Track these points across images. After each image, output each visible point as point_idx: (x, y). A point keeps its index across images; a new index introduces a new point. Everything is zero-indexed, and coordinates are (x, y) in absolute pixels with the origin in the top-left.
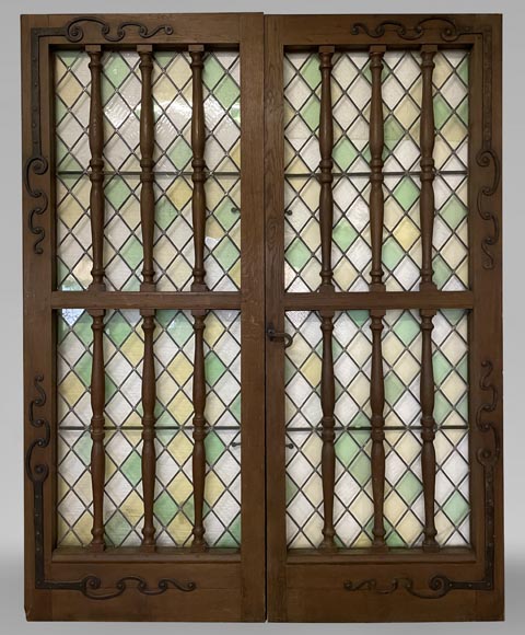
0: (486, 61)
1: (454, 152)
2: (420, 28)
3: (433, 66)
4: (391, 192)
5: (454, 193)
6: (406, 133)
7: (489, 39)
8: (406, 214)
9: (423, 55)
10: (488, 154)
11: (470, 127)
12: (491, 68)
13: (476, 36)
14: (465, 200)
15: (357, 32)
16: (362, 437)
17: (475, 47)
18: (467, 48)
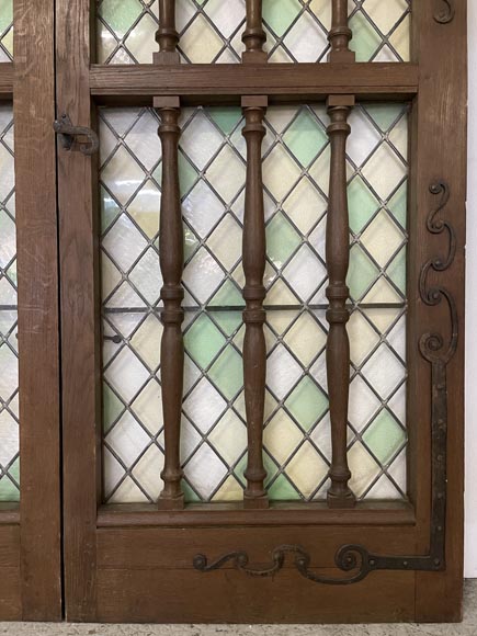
16: (232, 323)
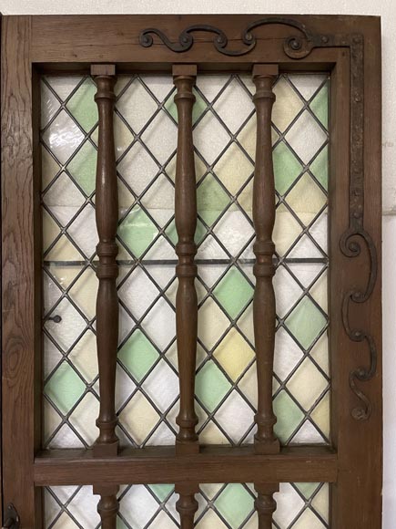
0: (355, 90)
1: (306, 231)
2: (249, 37)
3: (272, 99)
4: (210, 291)
5: (307, 293)
6: (233, 200)
7: (359, 56)
8: (234, 324)
9: (256, 80)
10: (357, 238)
11: (330, 193)
12: (362, 101)
13: (340, 51)
14: (323, 304)
15: (150, 44)
17: (339, 68)
18: (325, 70)
